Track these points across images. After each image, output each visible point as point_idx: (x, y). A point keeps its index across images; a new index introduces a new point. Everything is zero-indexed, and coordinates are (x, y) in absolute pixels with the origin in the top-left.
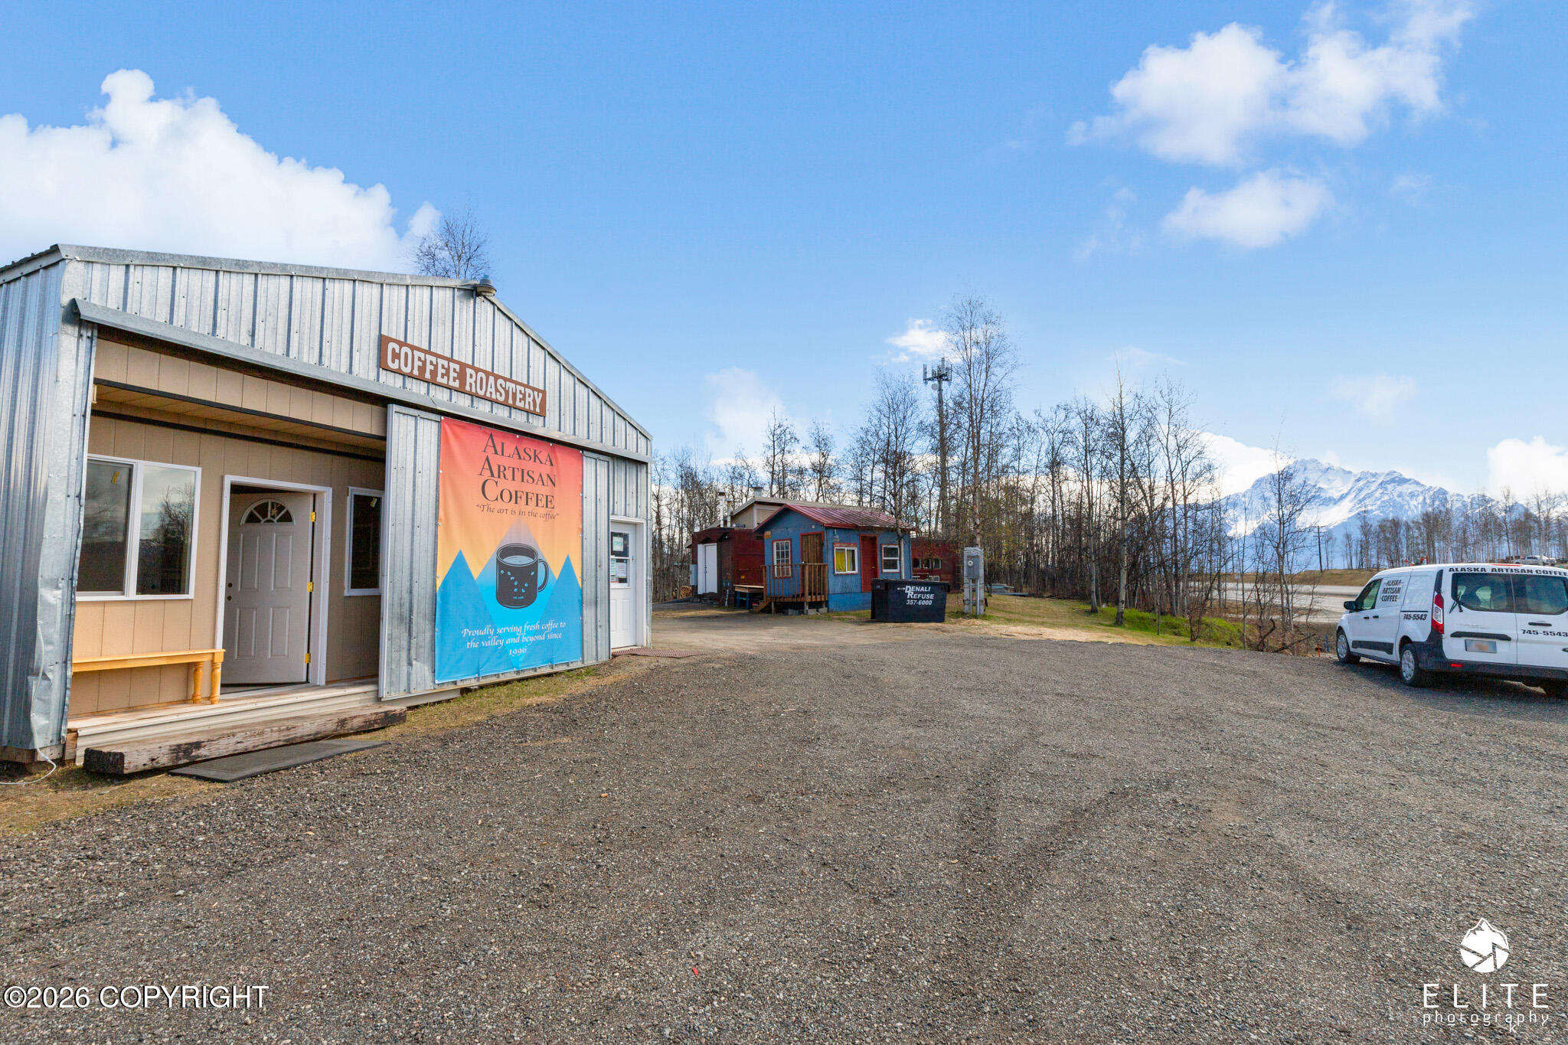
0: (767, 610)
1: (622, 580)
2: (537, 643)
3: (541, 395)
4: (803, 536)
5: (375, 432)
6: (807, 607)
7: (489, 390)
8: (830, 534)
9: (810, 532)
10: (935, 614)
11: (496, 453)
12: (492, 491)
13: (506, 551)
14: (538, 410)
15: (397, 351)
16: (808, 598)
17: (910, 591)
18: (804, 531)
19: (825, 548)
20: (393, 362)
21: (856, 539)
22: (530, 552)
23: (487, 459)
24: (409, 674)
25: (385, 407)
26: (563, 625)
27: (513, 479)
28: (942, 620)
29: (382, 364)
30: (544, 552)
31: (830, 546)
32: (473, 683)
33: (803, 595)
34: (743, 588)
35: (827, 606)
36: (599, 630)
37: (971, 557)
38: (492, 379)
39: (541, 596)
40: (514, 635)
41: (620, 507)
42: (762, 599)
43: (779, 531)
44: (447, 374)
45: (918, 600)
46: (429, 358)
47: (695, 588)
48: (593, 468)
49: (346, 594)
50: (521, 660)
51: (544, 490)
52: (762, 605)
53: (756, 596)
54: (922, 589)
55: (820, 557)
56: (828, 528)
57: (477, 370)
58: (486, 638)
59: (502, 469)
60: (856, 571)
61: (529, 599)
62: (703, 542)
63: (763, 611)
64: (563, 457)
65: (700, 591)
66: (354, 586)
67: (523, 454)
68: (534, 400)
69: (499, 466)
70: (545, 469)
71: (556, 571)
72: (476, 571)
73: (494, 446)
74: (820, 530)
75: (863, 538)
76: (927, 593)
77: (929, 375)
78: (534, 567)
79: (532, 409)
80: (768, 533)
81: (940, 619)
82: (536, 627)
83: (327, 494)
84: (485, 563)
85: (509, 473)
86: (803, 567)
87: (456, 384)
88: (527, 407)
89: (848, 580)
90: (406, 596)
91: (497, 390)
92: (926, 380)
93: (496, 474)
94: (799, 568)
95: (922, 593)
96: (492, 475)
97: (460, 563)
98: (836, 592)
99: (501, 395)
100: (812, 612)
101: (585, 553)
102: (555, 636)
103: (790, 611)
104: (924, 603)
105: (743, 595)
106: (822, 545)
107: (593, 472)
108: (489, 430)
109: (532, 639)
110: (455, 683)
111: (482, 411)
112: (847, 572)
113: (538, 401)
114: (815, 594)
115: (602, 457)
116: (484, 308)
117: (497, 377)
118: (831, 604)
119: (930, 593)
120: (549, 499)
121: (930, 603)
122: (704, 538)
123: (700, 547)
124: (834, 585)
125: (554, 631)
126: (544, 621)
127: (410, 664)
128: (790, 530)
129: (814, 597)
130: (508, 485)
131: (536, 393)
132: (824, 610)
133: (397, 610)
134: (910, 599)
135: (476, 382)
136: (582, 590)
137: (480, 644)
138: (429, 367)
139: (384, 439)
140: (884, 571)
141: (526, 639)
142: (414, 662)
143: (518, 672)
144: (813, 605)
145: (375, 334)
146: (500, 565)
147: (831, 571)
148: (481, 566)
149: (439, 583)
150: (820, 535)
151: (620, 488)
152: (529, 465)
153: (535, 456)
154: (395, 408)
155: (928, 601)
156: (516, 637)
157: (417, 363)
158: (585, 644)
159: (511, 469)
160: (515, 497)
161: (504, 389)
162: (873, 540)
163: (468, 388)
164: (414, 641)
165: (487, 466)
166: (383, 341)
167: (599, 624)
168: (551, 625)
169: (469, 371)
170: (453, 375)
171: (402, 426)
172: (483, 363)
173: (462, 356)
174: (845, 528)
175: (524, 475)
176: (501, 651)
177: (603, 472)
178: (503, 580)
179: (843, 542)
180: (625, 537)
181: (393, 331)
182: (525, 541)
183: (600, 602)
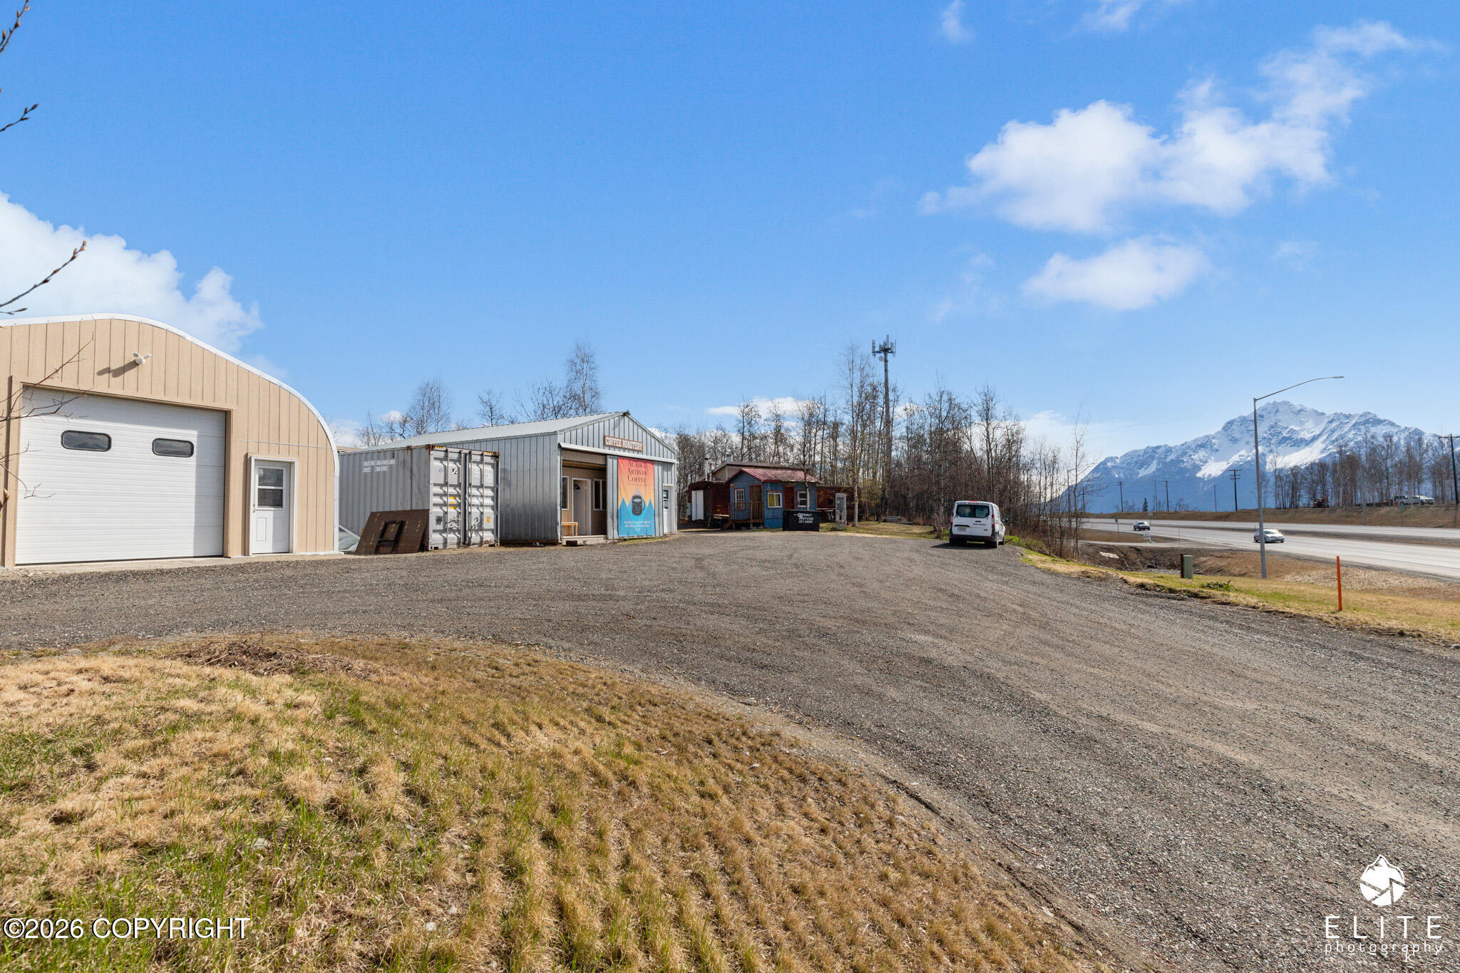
0: (730, 528)
1: (666, 508)
2: (643, 526)
3: (642, 445)
4: (750, 487)
5: (604, 465)
6: (752, 524)
7: (629, 446)
8: (767, 487)
9: (755, 486)
10: (811, 527)
11: (631, 466)
12: (630, 479)
13: (635, 497)
14: (641, 450)
15: (608, 440)
16: (753, 520)
17: (801, 516)
18: (751, 484)
19: (762, 494)
20: (607, 443)
21: (780, 488)
22: (640, 497)
23: (629, 468)
24: (614, 533)
26: (650, 522)
27: (636, 474)
29: (604, 445)
30: (644, 498)
31: (766, 492)
32: (627, 537)
33: (750, 519)
34: (719, 516)
35: (762, 523)
36: (660, 524)
37: (839, 499)
39: (644, 512)
40: (636, 523)
41: (665, 481)
42: (728, 521)
43: (738, 484)
44: (619, 444)
45: (805, 520)
46: (615, 440)
47: (690, 517)
48: (657, 467)
49: (594, 510)
50: (638, 532)
51: (643, 476)
52: (728, 525)
53: (725, 520)
55: (760, 499)
56: (765, 482)
57: (626, 440)
58: (630, 524)
60: (781, 506)
61: (640, 513)
62: (695, 490)
63: (728, 528)
64: (649, 465)
65: (693, 519)
66: (596, 507)
67: (637, 466)
68: (640, 447)
70: (643, 469)
71: (647, 504)
72: (627, 504)
73: (630, 464)
74: (761, 485)
75: (786, 488)
76: (811, 517)
77: (877, 349)
78: (641, 503)
80: (732, 485)
81: (817, 530)
82: (642, 522)
83: (589, 481)
84: (629, 501)
86: (751, 504)
87: (621, 446)
88: (639, 449)
89: (776, 512)
90: (612, 510)
92: (874, 353)
93: (631, 473)
94: (749, 505)
95: (809, 517)
98: (769, 517)
99: (632, 447)
100: (754, 526)
101: (655, 498)
102: (648, 525)
103: (743, 528)
104: (807, 522)
105: (719, 520)
106: (761, 492)
107: (658, 469)
108: (629, 459)
109: (641, 525)
110: (624, 536)
111: (626, 454)
112: (775, 507)
114: (756, 518)
115: (661, 463)
116: (626, 418)
117: (631, 441)
118: (766, 525)
120: (645, 479)
122: (695, 487)
123: (693, 492)
124: (767, 514)
125: (648, 523)
126: (644, 520)
128: (744, 485)
129: (756, 520)
130: (634, 476)
131: (640, 444)
132: (761, 525)
133: (610, 514)
134: (801, 520)
135: (625, 444)
136: (655, 511)
138: (615, 442)
139: (606, 466)
140: (799, 506)
141: (639, 525)
142: (614, 529)
143: (637, 536)
144: (755, 523)
145: (603, 436)
146: (633, 502)
147: (766, 506)
148: (628, 503)
149: (619, 506)
150: (759, 486)
151: (665, 473)
152: (640, 469)
153: (641, 465)
154: (607, 457)
155: (810, 521)
156: (637, 525)
157: (612, 442)
158: (656, 529)
159: (635, 471)
160: (636, 479)
161: (633, 444)
162: (792, 489)
163: (624, 447)
164: (614, 523)
165: (629, 470)
166: (604, 438)
167: (660, 522)
168: (646, 521)
169: (624, 441)
170: (621, 444)
171: (610, 461)
172: (627, 438)
173: (622, 437)
174: (775, 483)
175: (638, 472)
176: (634, 529)
177: (660, 468)
178: (633, 506)
179: (772, 490)
180: (667, 491)
181: (607, 434)
182: (638, 494)
183: (660, 515)
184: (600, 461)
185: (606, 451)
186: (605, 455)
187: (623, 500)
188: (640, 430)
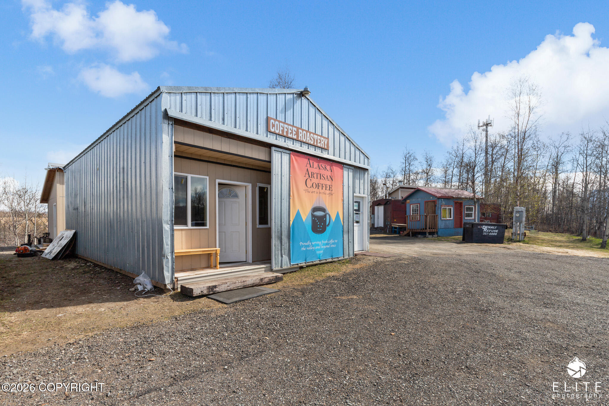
0: (408, 235)
1: (357, 222)
2: (326, 248)
3: (327, 140)
4: (426, 202)
5: (267, 159)
6: (427, 234)
7: (308, 139)
8: (440, 201)
9: (430, 200)
10: (498, 239)
11: (311, 167)
12: (309, 183)
13: (315, 209)
14: (326, 147)
15: (274, 123)
16: (428, 230)
17: (485, 228)
18: (426, 200)
19: (437, 208)
20: (273, 128)
21: (452, 203)
22: (323, 210)
23: (307, 170)
24: (282, 260)
25: (270, 148)
26: (336, 241)
27: (317, 178)
28: (502, 243)
29: (268, 130)
30: (329, 210)
31: (440, 207)
32: (304, 265)
33: (426, 229)
34: (397, 225)
35: (437, 234)
36: (350, 243)
37: (518, 212)
38: (308, 134)
39: (328, 229)
40: (318, 245)
41: (357, 190)
42: (405, 230)
43: (414, 200)
44: (292, 133)
45: (489, 233)
46: (286, 126)
47: (373, 225)
48: (347, 172)
49: (257, 227)
50: (321, 256)
51: (328, 183)
52: (405, 233)
53: (402, 229)
54: (492, 227)
55: (434, 212)
56: (439, 198)
57: (303, 130)
58: (308, 246)
59: (313, 174)
60: (452, 218)
61: (323, 230)
62: (377, 205)
63: (405, 235)
64: (336, 169)
65: (376, 226)
66: (260, 223)
67: (321, 167)
68: (324, 143)
69: (312, 172)
70: (329, 173)
71: (333, 218)
72: (304, 218)
73: (310, 164)
74: (435, 199)
75: (456, 203)
76: (494, 229)
78: (325, 216)
79: (324, 146)
80: (408, 201)
81: (501, 242)
82: (326, 242)
83: (250, 186)
84: (307, 215)
85: (315, 176)
86: (426, 216)
87: (295, 137)
88: (322, 146)
89: (447, 222)
90: (279, 228)
91: (310, 139)
93: (311, 176)
94: (424, 217)
95: (491, 229)
96: (309, 177)
97: (298, 215)
98: (442, 227)
99: (312, 141)
100: (430, 236)
101: (344, 210)
102: (333, 246)
103: (419, 236)
104: (492, 234)
105: (395, 228)
106: (435, 206)
107: (347, 175)
108: (308, 157)
109: (325, 247)
110: (298, 264)
111: (304, 149)
112: (447, 219)
113: (326, 143)
114: (432, 228)
115: (351, 167)
116: (305, 101)
117: (310, 133)
118: (439, 233)
119: (496, 229)
120: (331, 186)
121: (496, 234)
122: (378, 203)
123: (376, 207)
124: (441, 224)
125: (333, 244)
126: (329, 240)
127: (282, 256)
128: (419, 200)
129: (431, 230)
130: (315, 181)
131: (325, 139)
132: (436, 235)
133: (277, 234)
134: (485, 232)
135: (302, 135)
136: (343, 226)
137: (306, 249)
138: (285, 130)
139: (270, 162)
140: (466, 218)
141: (322, 247)
142: (283, 255)
143: (320, 261)
144: (430, 233)
145: (265, 117)
146: (313, 216)
147: (439, 218)
148: (306, 216)
149: (291, 223)
150: (434, 202)
151: (357, 181)
152: (323, 172)
153: (325, 168)
154: (273, 148)
155: (495, 233)
156: (319, 246)
157: (281, 128)
158: (345, 249)
159: (316, 174)
160: (318, 186)
161: (313, 138)
162: (461, 204)
163: (300, 139)
164: (283, 247)
165: (307, 173)
166: (268, 119)
167: (350, 241)
168: (332, 241)
169: (300, 131)
170: (294, 133)
171: (276, 156)
172: (305, 127)
173: (297, 124)
174: (447, 198)
175: (321, 176)
176: (314, 252)
177: (351, 174)
178: (314, 222)
179: (445, 205)
180: (359, 203)
181: (272, 115)
182: (322, 205)
183: (350, 232)
184: (259, 154)
185: (271, 139)
186: (269, 146)
187: (298, 214)
188: (325, 122)
